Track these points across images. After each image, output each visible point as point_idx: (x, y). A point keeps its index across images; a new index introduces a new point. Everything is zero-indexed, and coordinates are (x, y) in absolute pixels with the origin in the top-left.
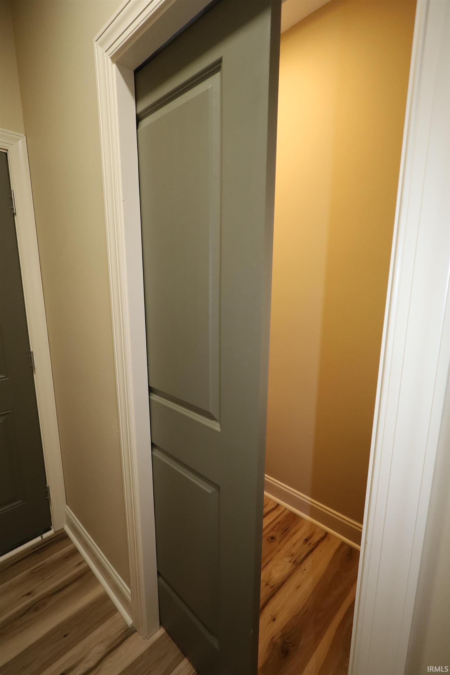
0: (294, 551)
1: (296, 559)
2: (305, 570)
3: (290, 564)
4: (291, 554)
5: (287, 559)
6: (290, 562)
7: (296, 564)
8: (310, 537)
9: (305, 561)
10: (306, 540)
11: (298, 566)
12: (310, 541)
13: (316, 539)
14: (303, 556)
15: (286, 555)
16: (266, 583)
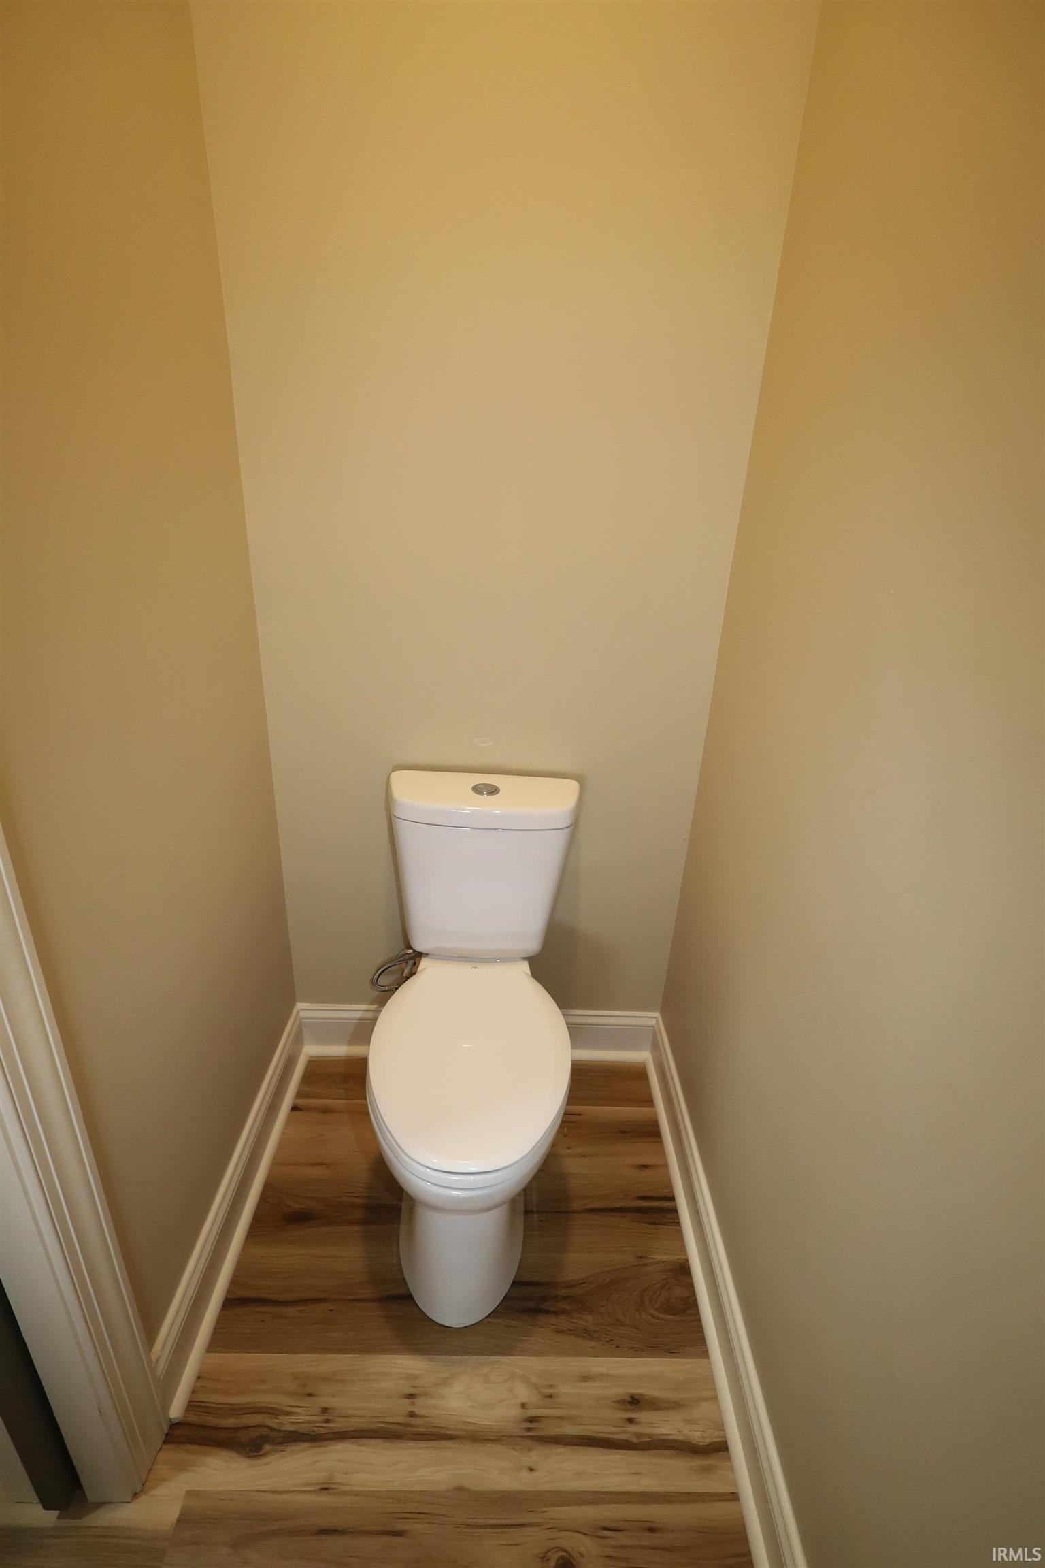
0: (566, 1390)
1: (546, 1417)
2: (531, 1470)
3: (516, 1412)
4: (550, 1391)
5: (524, 1393)
6: (523, 1406)
7: (529, 1429)
8: (654, 1405)
9: (561, 1449)
10: (635, 1402)
11: (528, 1437)
12: (642, 1416)
13: (666, 1426)
14: (570, 1430)
15: (534, 1379)
16: (412, 1391)
